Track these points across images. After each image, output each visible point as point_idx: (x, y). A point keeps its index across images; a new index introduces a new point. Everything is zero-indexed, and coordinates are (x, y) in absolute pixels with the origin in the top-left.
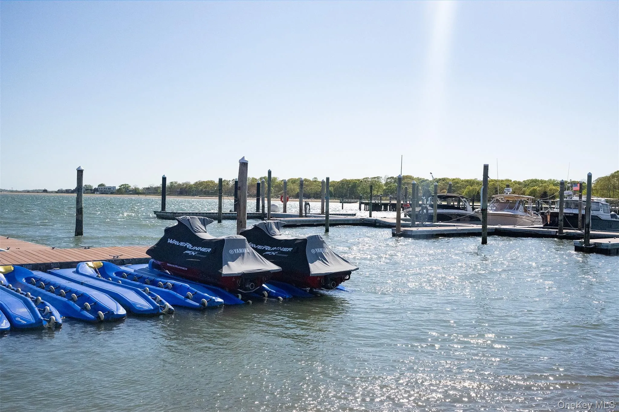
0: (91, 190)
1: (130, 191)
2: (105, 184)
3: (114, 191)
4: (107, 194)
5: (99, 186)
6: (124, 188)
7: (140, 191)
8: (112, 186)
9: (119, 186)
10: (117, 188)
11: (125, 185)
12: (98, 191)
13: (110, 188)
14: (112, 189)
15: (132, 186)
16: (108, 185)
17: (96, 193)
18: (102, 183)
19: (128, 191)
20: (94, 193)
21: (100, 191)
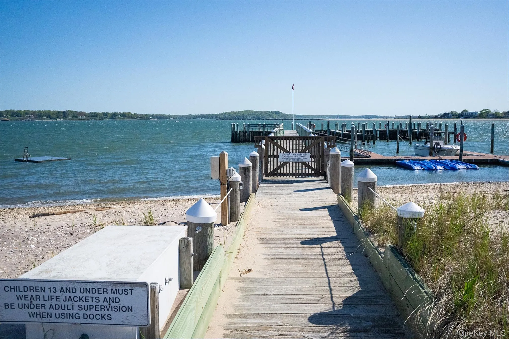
0: (456, 115)
1: (491, 115)
2: (468, 110)
3: (476, 116)
4: (470, 118)
5: (463, 112)
6: (485, 112)
7: (500, 115)
8: (474, 111)
9: (480, 111)
10: (479, 112)
11: (486, 110)
12: (462, 116)
13: (472, 113)
14: (474, 114)
15: (493, 111)
16: (470, 111)
17: (460, 118)
18: (465, 109)
19: (489, 115)
20: (459, 118)
21: (464, 116)
